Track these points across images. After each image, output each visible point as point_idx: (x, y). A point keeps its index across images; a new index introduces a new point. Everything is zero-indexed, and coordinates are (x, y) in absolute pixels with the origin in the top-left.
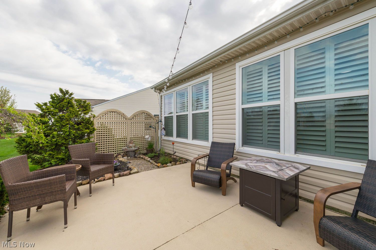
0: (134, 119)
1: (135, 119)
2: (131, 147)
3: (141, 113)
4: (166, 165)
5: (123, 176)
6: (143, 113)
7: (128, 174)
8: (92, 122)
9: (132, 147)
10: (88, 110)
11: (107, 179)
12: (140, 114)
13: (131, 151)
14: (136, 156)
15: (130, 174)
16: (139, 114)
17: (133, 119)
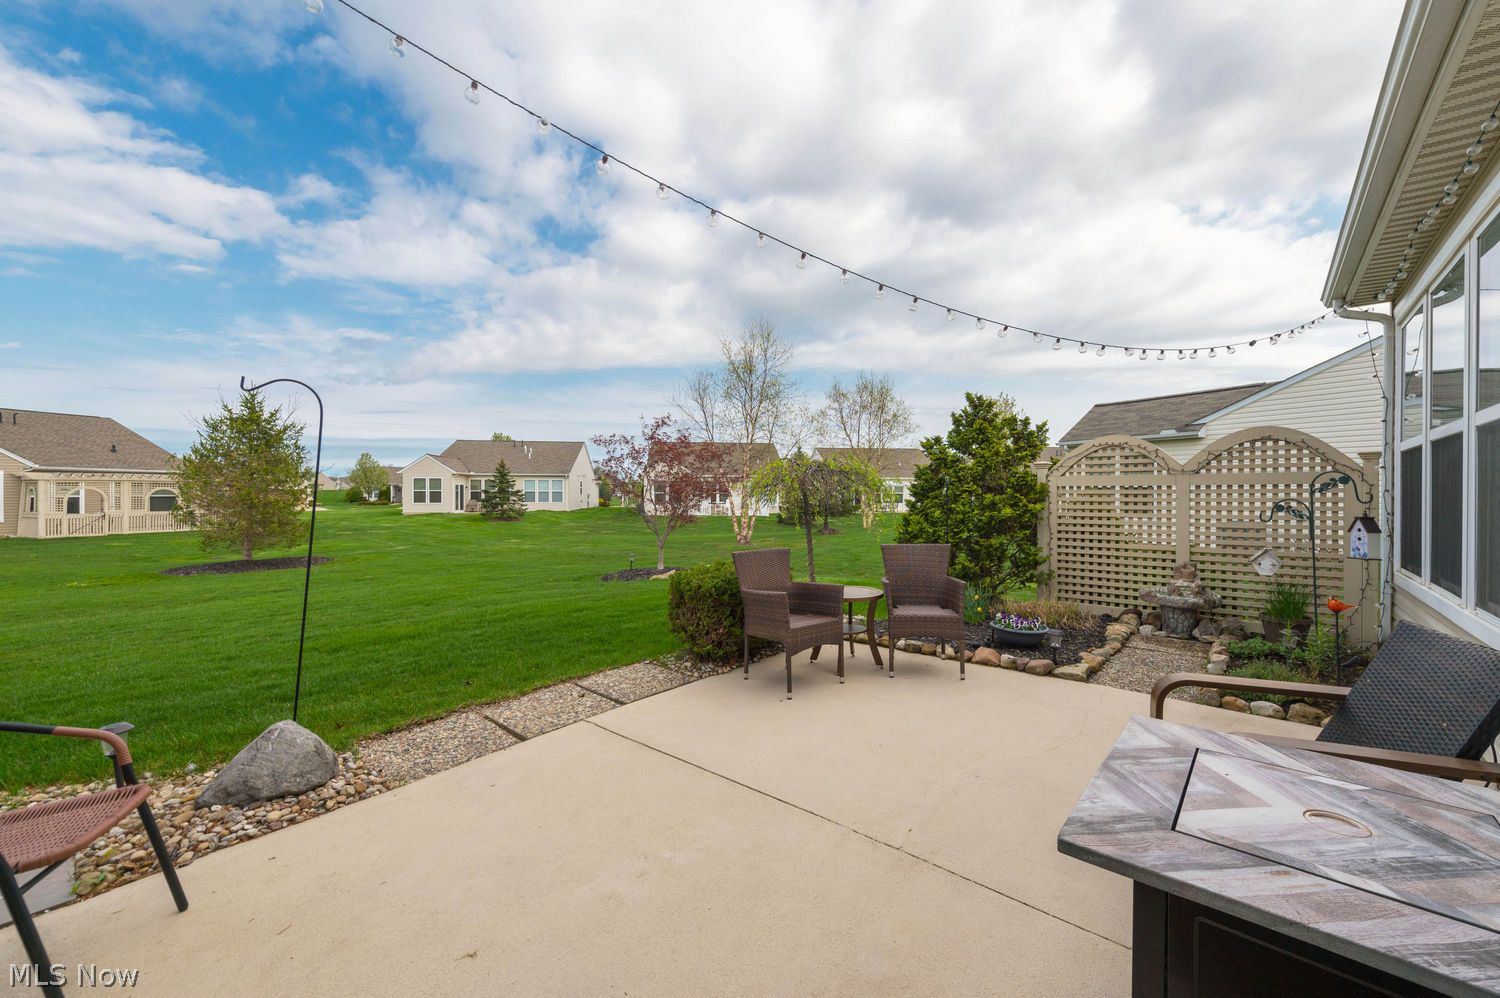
0: (1214, 471)
1: (1219, 470)
2: (1178, 591)
3: (1253, 442)
4: (1247, 704)
5: (1024, 669)
6: (1264, 440)
7: (1038, 670)
8: (1043, 485)
9: (1185, 593)
10: (1036, 446)
11: (977, 663)
12: (1247, 445)
13: (1174, 609)
14: (1196, 633)
15: (1049, 673)
16: (1241, 445)
17: (1208, 470)
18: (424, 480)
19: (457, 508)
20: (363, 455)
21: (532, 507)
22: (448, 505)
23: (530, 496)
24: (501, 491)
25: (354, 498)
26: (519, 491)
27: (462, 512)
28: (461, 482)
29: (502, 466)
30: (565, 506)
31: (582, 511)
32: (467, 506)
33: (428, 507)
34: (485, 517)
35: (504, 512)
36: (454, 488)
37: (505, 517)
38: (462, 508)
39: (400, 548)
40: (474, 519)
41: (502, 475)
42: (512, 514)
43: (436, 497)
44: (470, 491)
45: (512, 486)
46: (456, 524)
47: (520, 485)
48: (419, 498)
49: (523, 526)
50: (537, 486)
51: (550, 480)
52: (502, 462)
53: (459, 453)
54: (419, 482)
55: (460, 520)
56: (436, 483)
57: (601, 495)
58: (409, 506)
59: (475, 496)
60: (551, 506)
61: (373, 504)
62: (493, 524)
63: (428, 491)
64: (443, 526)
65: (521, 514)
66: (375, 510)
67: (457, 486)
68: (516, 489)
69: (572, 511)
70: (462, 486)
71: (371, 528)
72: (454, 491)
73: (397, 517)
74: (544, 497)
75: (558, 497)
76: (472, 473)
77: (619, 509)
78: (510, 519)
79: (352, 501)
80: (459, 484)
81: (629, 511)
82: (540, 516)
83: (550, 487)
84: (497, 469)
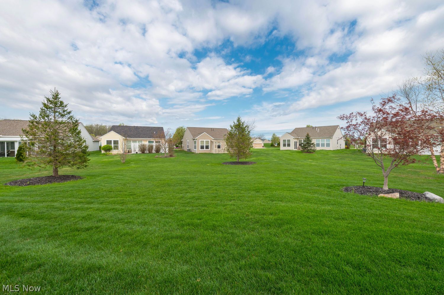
18: (286, 140)
19: (295, 149)
20: (273, 134)
21: (318, 148)
22: (292, 148)
23: (318, 145)
24: (308, 143)
25: (272, 145)
26: (313, 143)
27: (296, 150)
28: (296, 140)
29: (308, 135)
30: (331, 148)
31: (338, 150)
32: (298, 148)
33: (287, 148)
34: (302, 152)
35: (308, 150)
36: (294, 142)
37: (309, 152)
38: (296, 149)
39: (276, 160)
40: (299, 152)
41: (308, 138)
42: (311, 151)
43: (289, 145)
44: (299, 143)
45: (311, 142)
46: (293, 154)
47: (314, 141)
48: (284, 145)
49: (314, 155)
50: (320, 141)
51: (325, 139)
52: (308, 134)
53: (296, 132)
54: (284, 141)
55: (294, 152)
56: (289, 141)
57: (346, 144)
58: (282, 148)
59: (300, 145)
60: (325, 148)
61: (276, 147)
62: (304, 154)
63: (287, 143)
64: (289, 154)
65: (314, 151)
66: (276, 149)
67: (295, 142)
68: (312, 142)
69: (334, 150)
70: (296, 142)
71: (271, 154)
72: (294, 143)
73: (278, 151)
74: (323, 145)
75: (328, 145)
76: (299, 138)
77: (354, 150)
78: (310, 152)
79: (272, 146)
80: (295, 141)
81: (359, 151)
82: (321, 152)
83: (325, 141)
84: (306, 136)
